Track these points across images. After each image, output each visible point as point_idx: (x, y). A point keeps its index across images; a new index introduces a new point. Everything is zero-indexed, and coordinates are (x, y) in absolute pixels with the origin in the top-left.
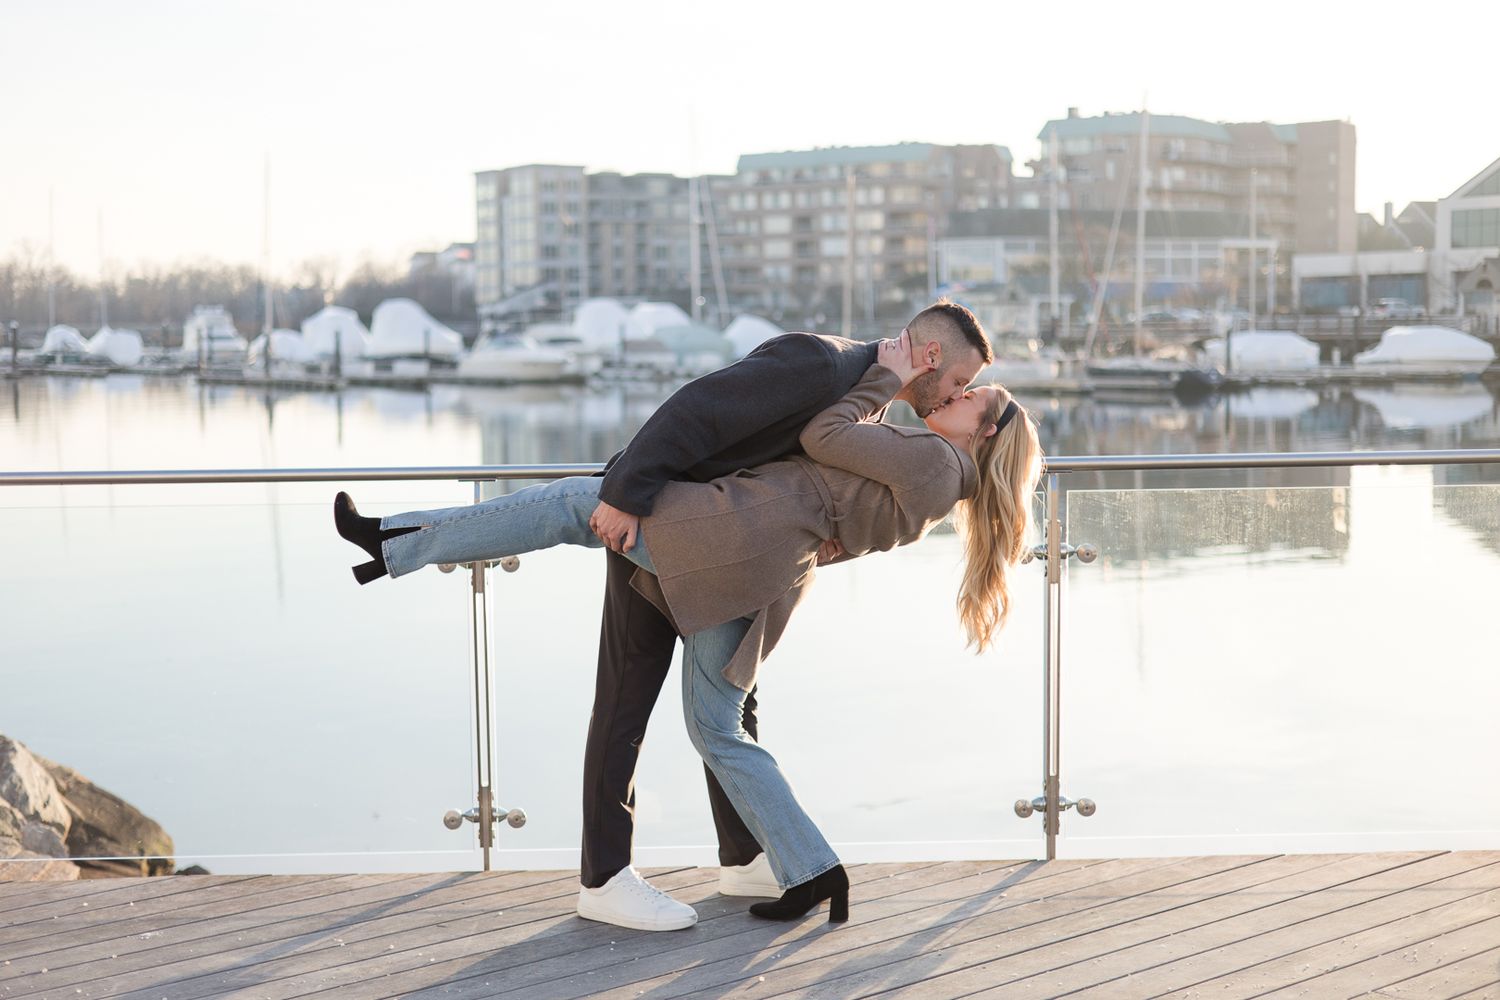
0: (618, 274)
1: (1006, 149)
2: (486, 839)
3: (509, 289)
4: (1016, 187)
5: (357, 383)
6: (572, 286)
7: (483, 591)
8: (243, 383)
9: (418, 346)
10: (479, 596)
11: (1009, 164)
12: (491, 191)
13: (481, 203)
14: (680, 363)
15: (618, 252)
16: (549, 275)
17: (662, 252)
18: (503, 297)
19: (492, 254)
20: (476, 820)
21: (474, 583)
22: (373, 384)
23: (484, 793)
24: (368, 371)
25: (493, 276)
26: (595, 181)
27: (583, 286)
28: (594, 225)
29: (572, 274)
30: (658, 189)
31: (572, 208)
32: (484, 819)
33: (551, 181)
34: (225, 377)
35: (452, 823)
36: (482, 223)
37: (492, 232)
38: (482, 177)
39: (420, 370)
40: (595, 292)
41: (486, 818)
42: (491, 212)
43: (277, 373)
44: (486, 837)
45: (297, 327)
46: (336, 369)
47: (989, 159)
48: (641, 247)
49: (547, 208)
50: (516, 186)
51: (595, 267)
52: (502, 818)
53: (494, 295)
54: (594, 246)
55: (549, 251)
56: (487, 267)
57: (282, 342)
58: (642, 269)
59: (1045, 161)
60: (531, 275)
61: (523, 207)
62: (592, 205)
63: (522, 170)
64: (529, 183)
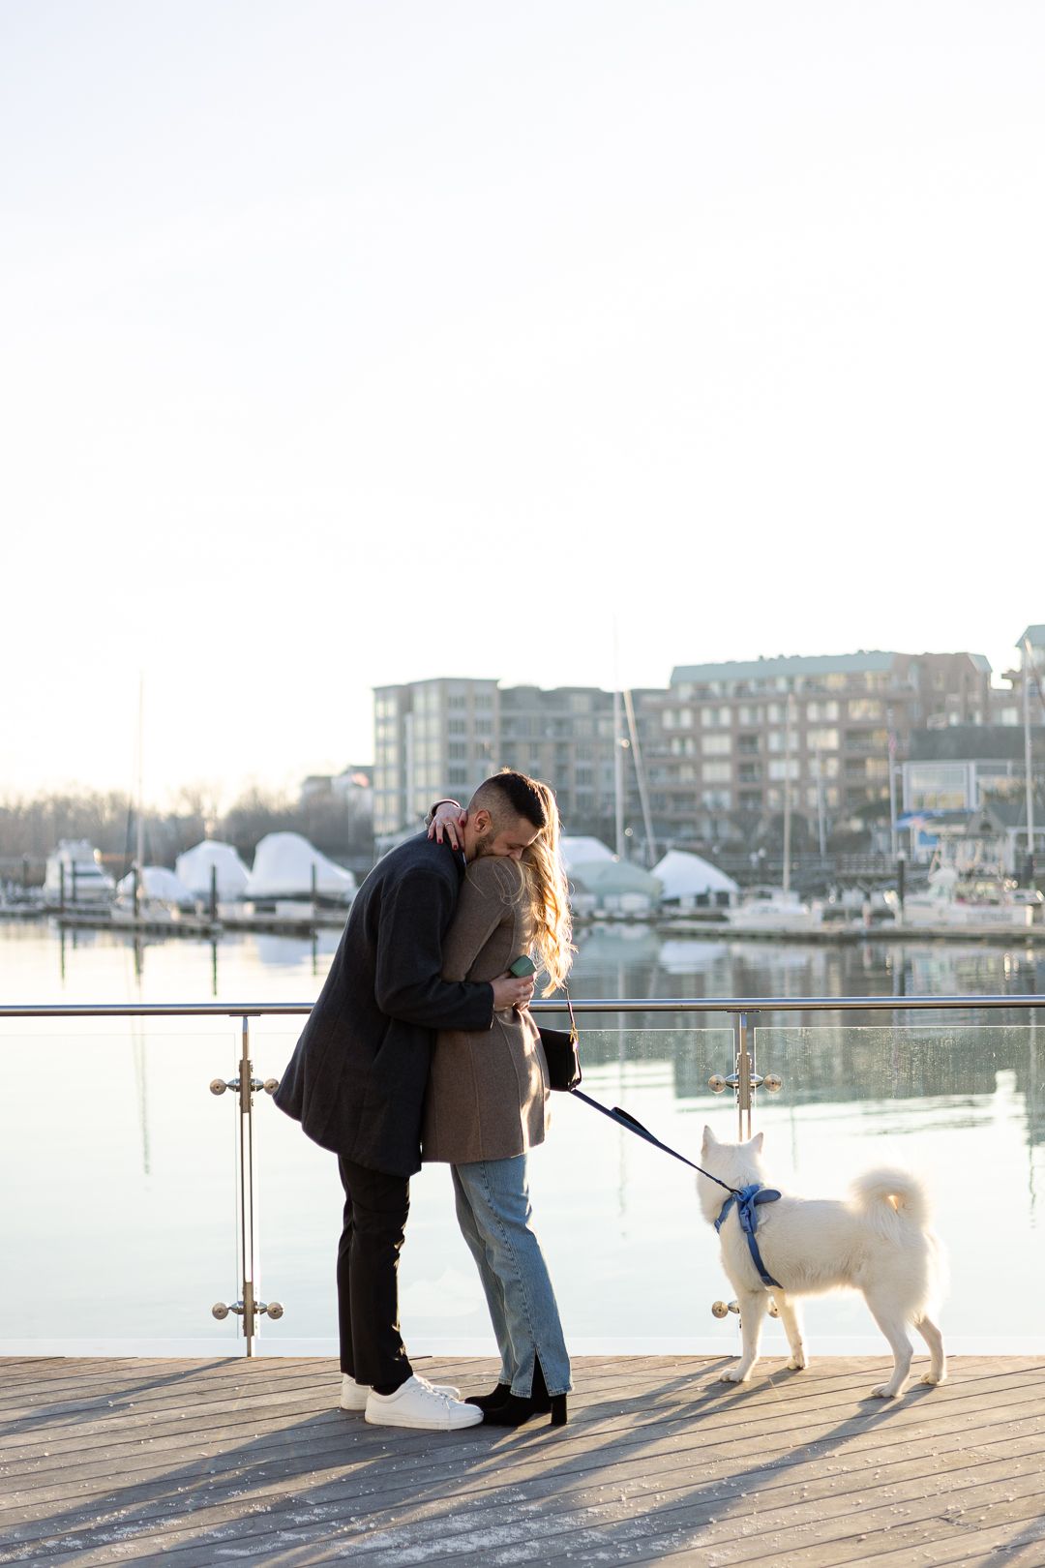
1: (983, 659)
2: (248, 1330)
3: (411, 818)
4: (992, 702)
5: (235, 927)
7: (250, 1112)
8: (107, 927)
9: (304, 885)
10: (246, 1116)
11: (986, 676)
12: (392, 708)
13: (382, 722)
14: (601, 905)
17: (585, 776)
18: (404, 827)
19: (393, 777)
20: (239, 1312)
21: (241, 1104)
22: (253, 928)
23: (247, 1288)
24: (248, 911)
25: (393, 802)
26: (509, 697)
28: (508, 747)
30: (582, 705)
31: (483, 726)
32: (247, 1310)
33: (458, 694)
34: (89, 919)
35: (220, 1313)
36: (382, 743)
37: (392, 754)
38: (381, 693)
39: (305, 912)
41: (249, 1309)
42: (392, 732)
43: (147, 916)
44: (249, 1327)
45: (171, 865)
46: (211, 911)
47: (963, 670)
48: (561, 769)
49: (454, 726)
50: (419, 702)
52: (263, 1311)
53: (393, 825)
55: (457, 776)
56: (386, 793)
57: (153, 880)
59: (1025, 671)
61: (428, 725)
62: (506, 723)
63: (426, 684)
64: (434, 700)
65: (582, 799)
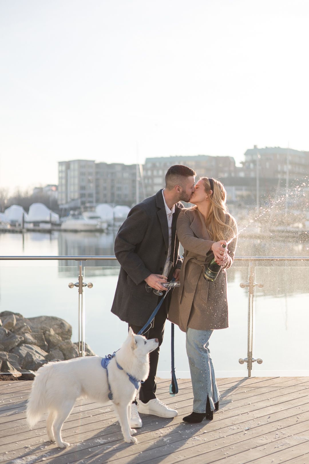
0: (105, 196)
1: (233, 158)
3: (69, 200)
4: (237, 170)
5: (29, 230)
6: (90, 199)
11: (234, 163)
12: (64, 168)
13: (60, 172)
15: (105, 188)
16: (82, 196)
17: (119, 189)
18: (67, 202)
19: (64, 188)
24: (31, 226)
25: (64, 195)
26: (98, 166)
27: (94, 199)
28: (97, 180)
29: (90, 195)
30: (119, 168)
31: (90, 174)
33: (83, 164)
36: (60, 178)
37: (64, 181)
38: (61, 163)
39: (48, 226)
40: (98, 201)
42: (64, 175)
47: (228, 161)
48: (112, 187)
49: (82, 174)
50: (72, 166)
51: (97, 193)
53: (64, 202)
54: (97, 186)
55: (82, 188)
56: (62, 192)
58: (113, 194)
59: (246, 162)
60: (76, 196)
61: (74, 173)
62: (97, 173)
63: (74, 161)
64: (76, 166)
65: (119, 196)
